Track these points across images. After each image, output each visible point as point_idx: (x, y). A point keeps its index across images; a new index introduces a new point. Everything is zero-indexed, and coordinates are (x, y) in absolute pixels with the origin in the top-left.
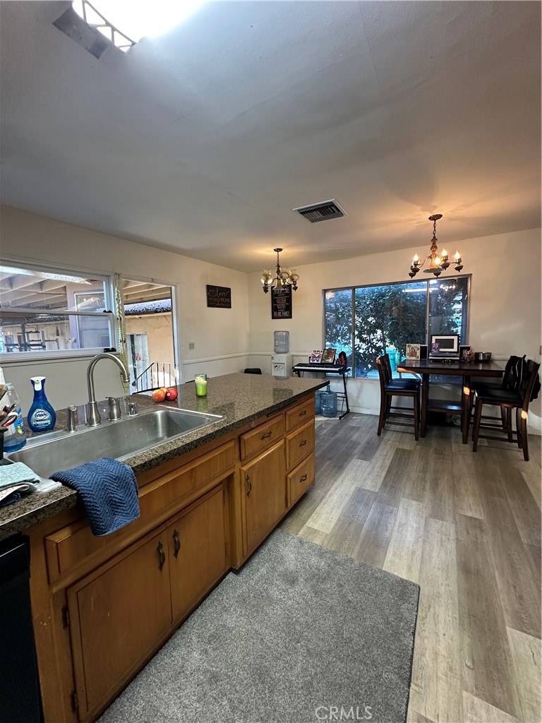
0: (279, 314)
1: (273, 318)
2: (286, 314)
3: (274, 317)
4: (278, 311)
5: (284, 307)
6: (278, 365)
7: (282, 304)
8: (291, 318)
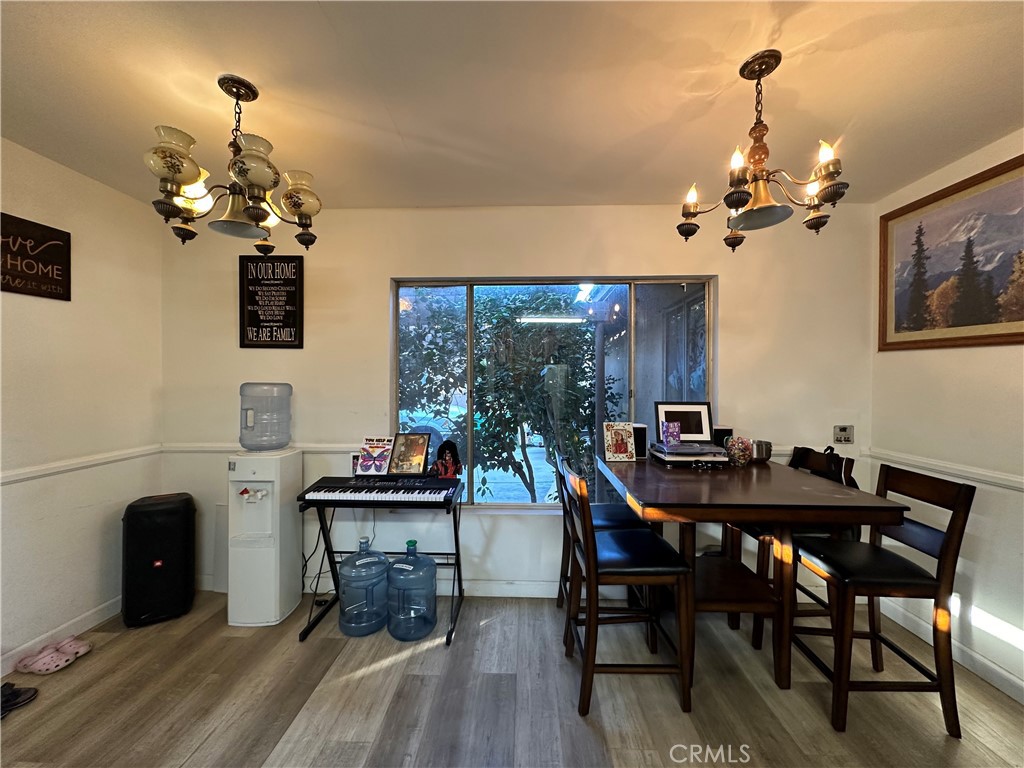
0: (265, 335)
1: (243, 345)
2: (284, 335)
3: (245, 343)
4: (259, 327)
5: (278, 313)
6: (248, 486)
7: (272, 305)
8: (300, 346)
